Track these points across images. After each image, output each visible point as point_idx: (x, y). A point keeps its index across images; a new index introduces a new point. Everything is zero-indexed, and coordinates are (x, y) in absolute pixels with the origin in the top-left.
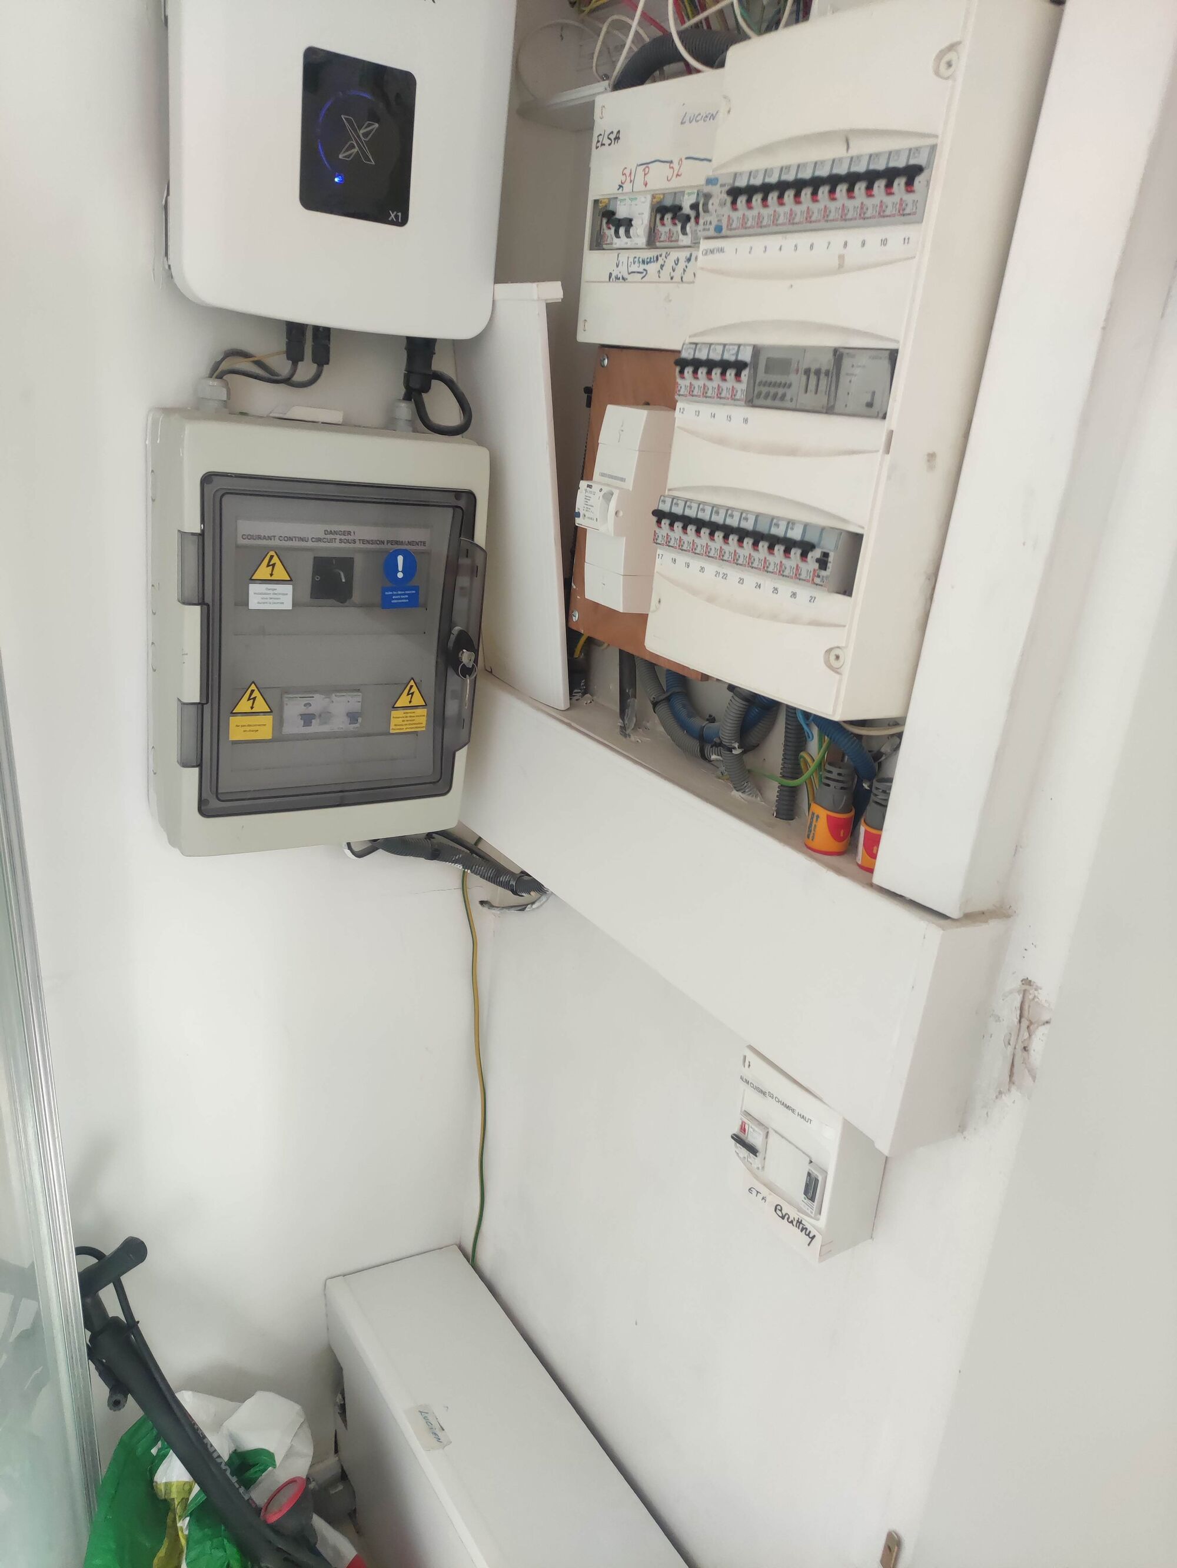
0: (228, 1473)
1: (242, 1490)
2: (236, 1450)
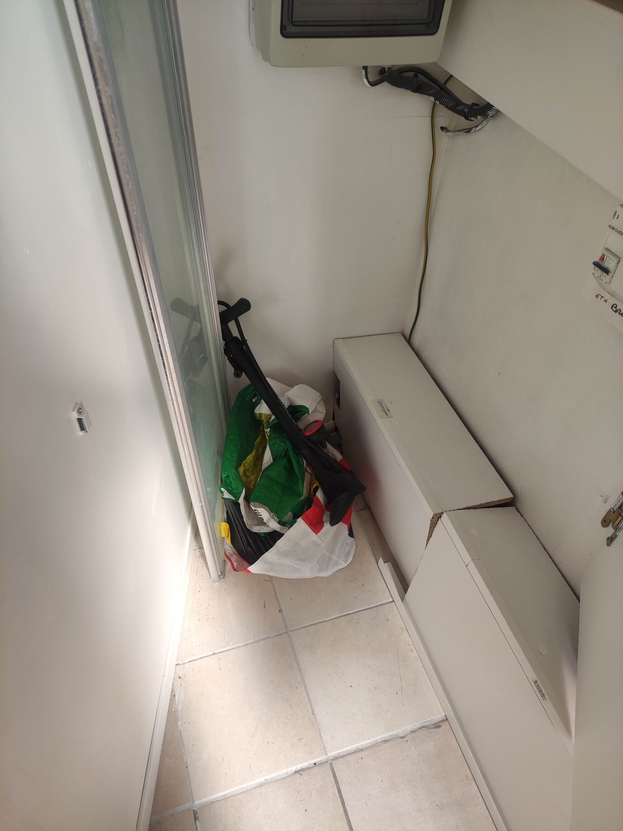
0: (288, 412)
1: (293, 421)
2: (291, 405)
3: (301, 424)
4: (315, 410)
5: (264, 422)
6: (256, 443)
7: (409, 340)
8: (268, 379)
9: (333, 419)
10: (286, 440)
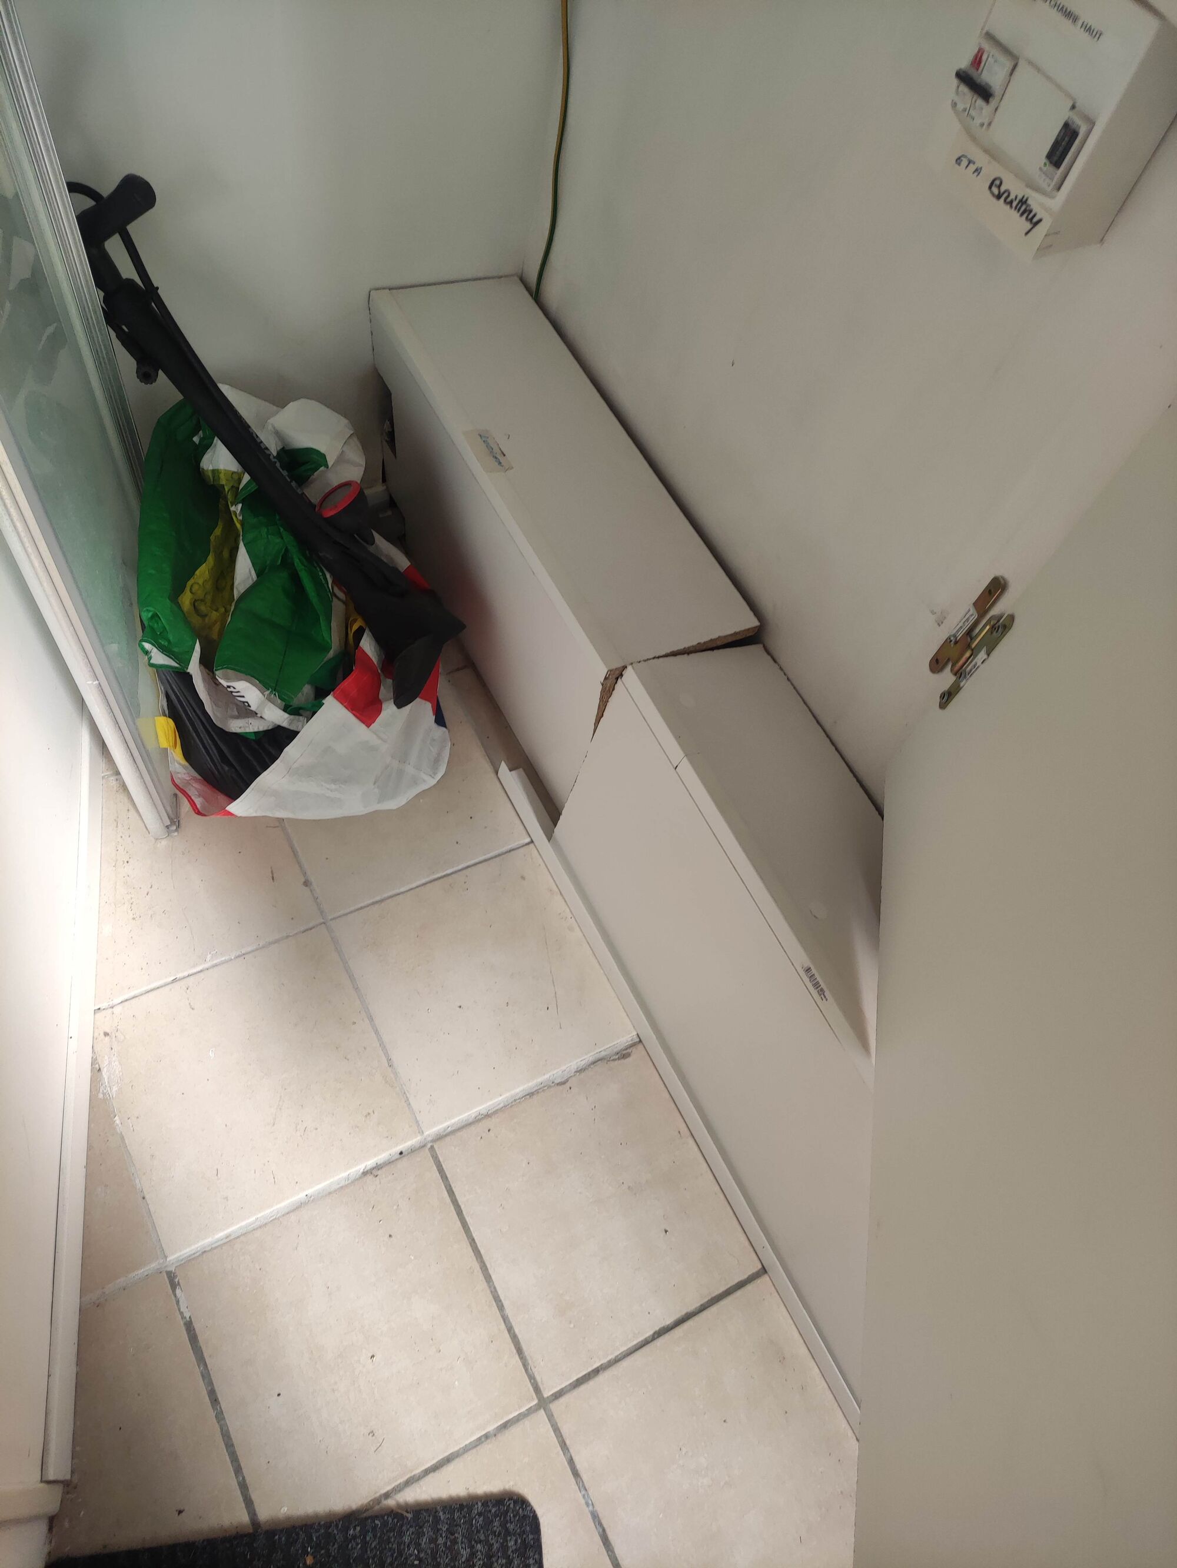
0: (278, 465)
1: (294, 484)
2: (283, 448)
3: (313, 493)
4: (341, 459)
5: (226, 490)
6: (212, 538)
7: (536, 294)
8: (225, 389)
9: (384, 480)
10: (282, 530)
